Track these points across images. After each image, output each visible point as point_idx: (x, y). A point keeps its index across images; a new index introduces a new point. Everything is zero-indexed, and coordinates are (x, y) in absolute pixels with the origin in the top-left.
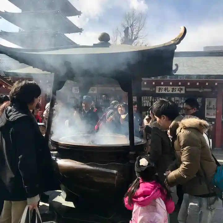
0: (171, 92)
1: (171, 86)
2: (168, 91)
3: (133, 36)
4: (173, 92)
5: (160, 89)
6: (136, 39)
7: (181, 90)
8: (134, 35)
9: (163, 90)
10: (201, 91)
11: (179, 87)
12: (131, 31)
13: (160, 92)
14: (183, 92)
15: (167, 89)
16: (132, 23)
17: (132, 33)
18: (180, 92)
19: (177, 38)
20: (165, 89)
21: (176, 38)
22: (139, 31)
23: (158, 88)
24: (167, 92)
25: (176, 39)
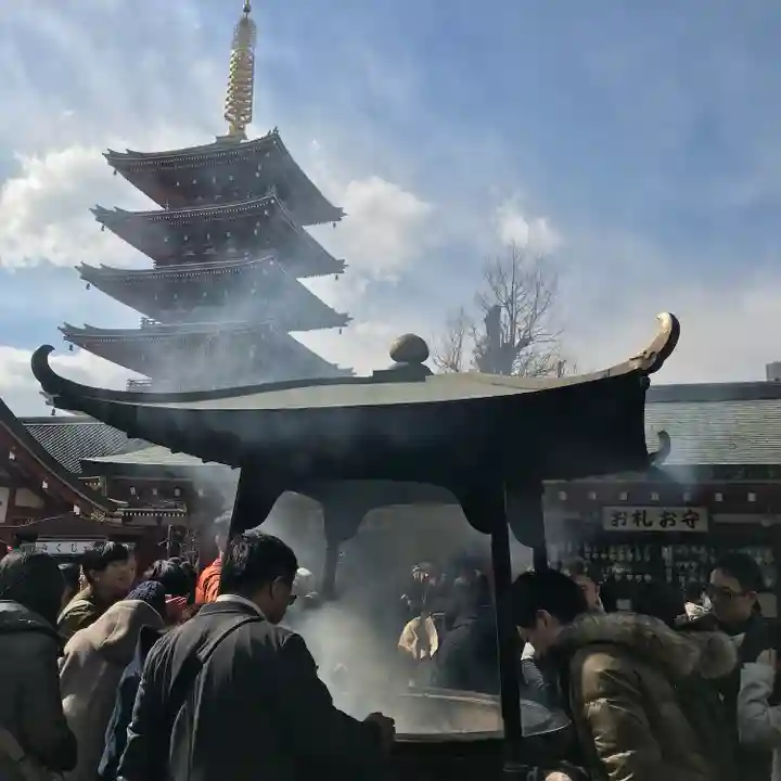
0: (656, 527)
1: (654, 504)
2: (647, 521)
3: (517, 336)
4: (664, 526)
5: (617, 516)
6: (527, 345)
7: (693, 520)
8: (520, 331)
9: (630, 520)
10: (766, 523)
11: (686, 509)
12: (508, 318)
13: (620, 527)
14: (701, 526)
15: (641, 517)
16: (509, 294)
17: (513, 323)
18: (693, 527)
19: (649, 353)
20: (636, 517)
21: (645, 353)
22: (534, 317)
23: (608, 510)
24: (642, 527)
25: (647, 356)
